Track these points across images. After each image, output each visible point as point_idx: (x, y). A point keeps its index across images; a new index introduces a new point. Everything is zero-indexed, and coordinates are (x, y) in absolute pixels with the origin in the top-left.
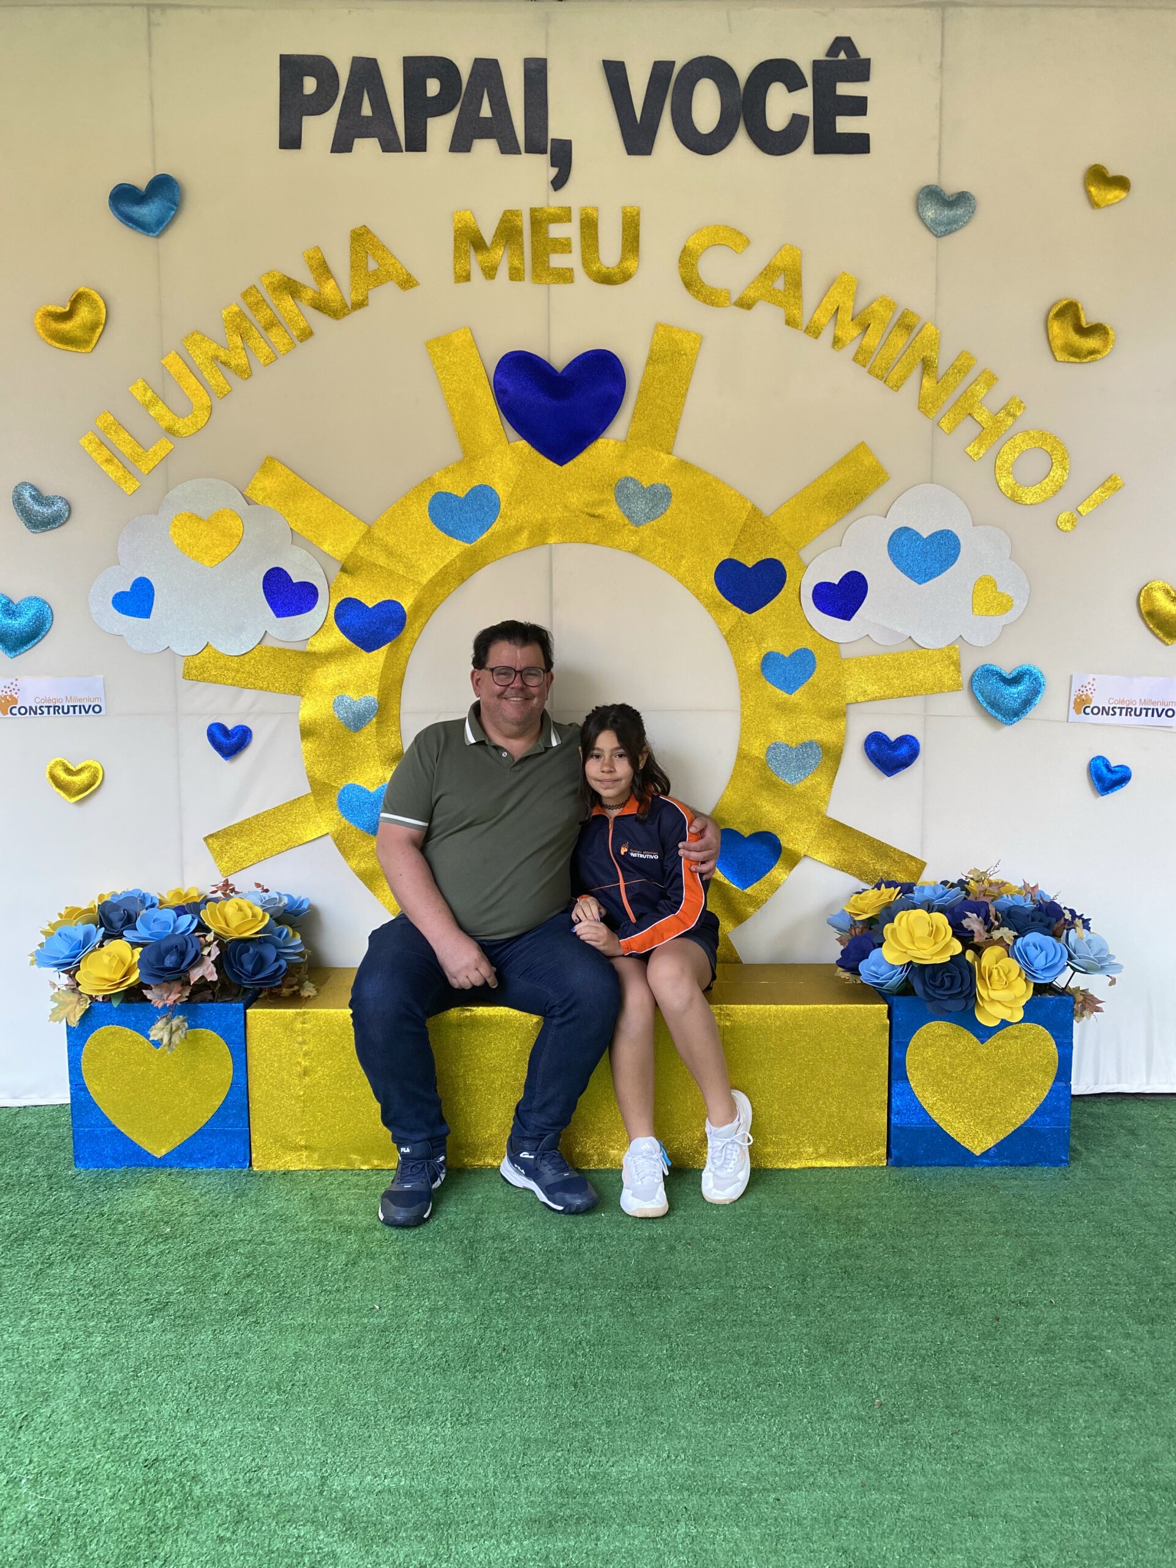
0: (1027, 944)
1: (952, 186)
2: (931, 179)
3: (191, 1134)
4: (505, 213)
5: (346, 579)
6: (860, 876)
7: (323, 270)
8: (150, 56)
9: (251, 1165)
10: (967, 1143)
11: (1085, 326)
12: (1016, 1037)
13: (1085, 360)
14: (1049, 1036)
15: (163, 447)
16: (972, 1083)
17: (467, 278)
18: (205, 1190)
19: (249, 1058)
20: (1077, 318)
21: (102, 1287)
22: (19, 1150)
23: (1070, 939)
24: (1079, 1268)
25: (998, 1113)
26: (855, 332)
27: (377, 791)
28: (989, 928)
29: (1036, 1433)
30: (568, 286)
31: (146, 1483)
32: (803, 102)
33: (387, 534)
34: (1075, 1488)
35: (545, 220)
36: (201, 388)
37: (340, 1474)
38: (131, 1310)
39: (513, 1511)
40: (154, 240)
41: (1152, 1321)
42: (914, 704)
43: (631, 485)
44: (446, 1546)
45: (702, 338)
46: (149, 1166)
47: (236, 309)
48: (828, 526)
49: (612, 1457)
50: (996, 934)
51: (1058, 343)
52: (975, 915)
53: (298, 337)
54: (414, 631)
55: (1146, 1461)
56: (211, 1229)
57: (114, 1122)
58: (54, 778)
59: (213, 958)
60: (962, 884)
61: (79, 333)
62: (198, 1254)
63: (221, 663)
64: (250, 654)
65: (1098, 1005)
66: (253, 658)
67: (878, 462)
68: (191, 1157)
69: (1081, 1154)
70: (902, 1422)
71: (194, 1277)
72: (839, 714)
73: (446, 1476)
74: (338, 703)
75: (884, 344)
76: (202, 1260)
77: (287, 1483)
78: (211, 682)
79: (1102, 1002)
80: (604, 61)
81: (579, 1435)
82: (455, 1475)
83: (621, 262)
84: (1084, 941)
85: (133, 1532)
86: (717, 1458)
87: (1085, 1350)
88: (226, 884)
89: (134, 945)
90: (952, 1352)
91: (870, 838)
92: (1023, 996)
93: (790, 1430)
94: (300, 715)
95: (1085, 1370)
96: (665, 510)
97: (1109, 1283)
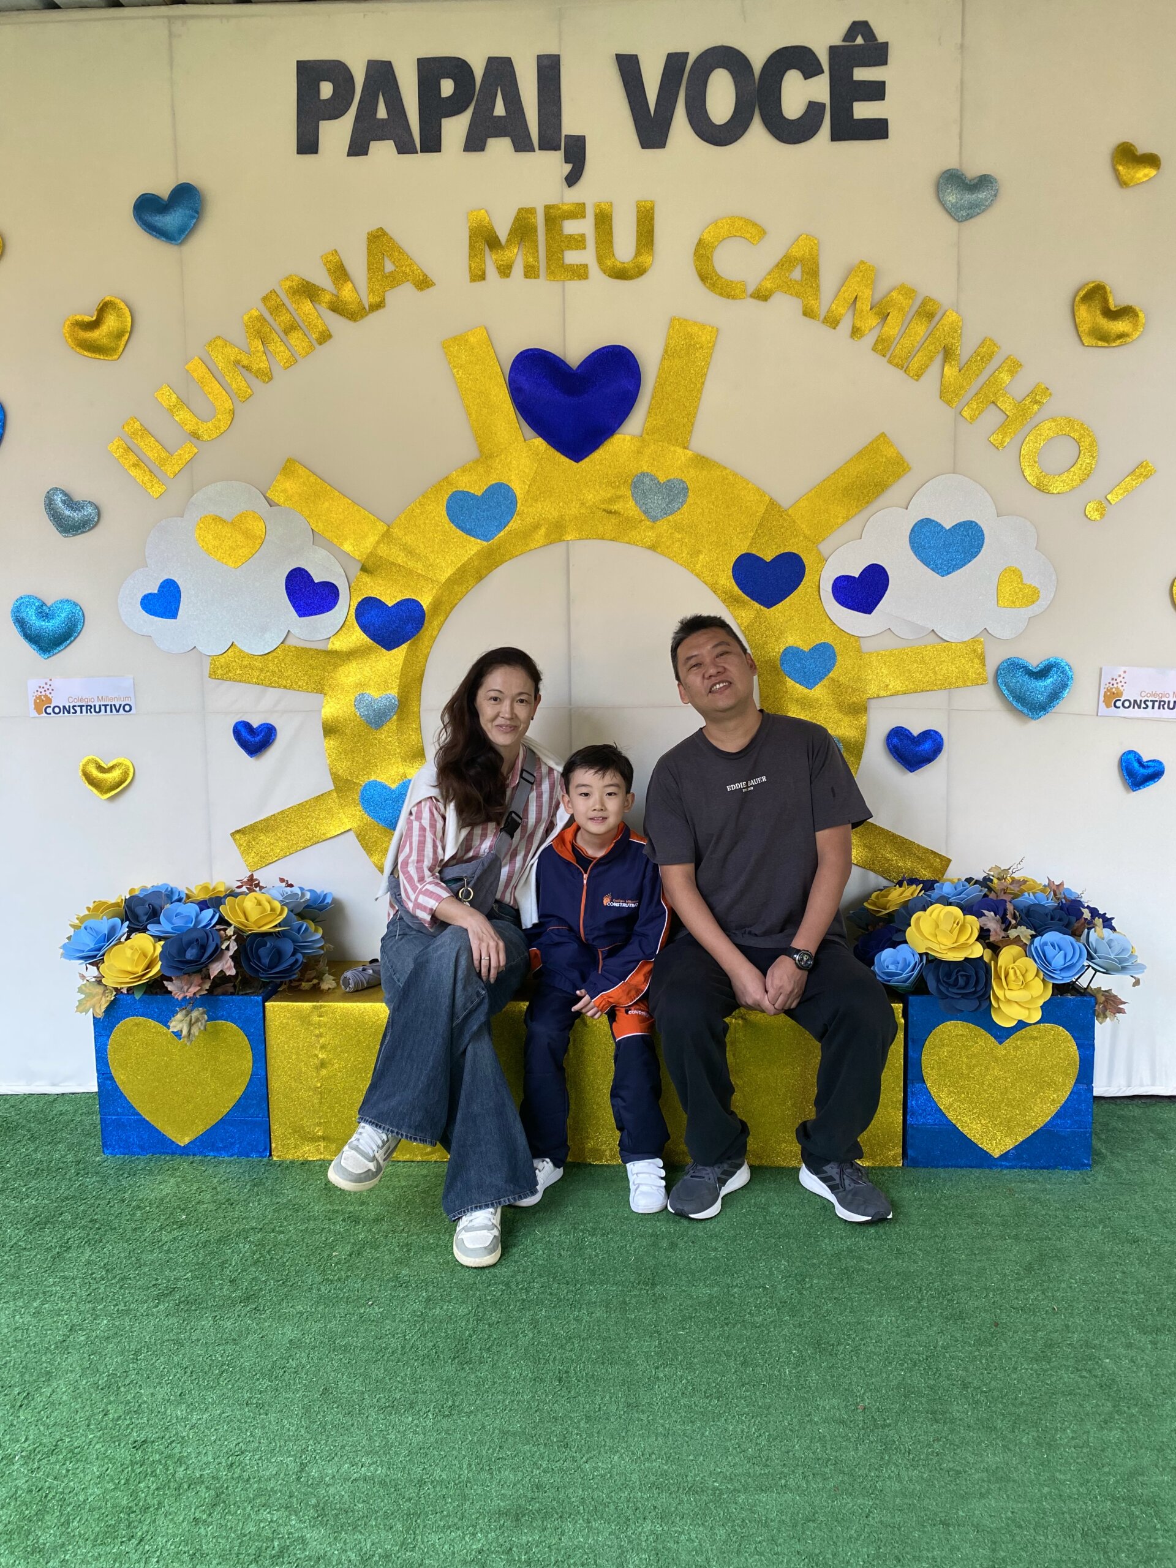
0: (1045, 944)
1: (973, 170)
2: (952, 163)
3: (213, 1123)
4: (521, 210)
5: (366, 578)
6: (884, 873)
7: (340, 273)
8: (172, 69)
9: (271, 1155)
10: (985, 1145)
11: (1112, 308)
12: (1036, 1038)
13: (1114, 345)
14: (1070, 1037)
15: (187, 451)
16: (990, 1085)
17: (484, 279)
18: (224, 1178)
19: (268, 1050)
20: (1105, 300)
21: (114, 1271)
22: (52, 1136)
23: (1091, 939)
24: (1087, 1275)
25: (1017, 1114)
26: (873, 321)
27: (398, 788)
28: (1007, 927)
29: (1021, 1443)
30: (584, 282)
31: (132, 1463)
32: (819, 89)
33: (405, 534)
34: (1054, 1500)
35: (560, 217)
36: (224, 393)
37: (319, 1461)
38: (139, 1295)
39: (483, 1503)
40: (176, 248)
41: (1158, 1331)
42: (938, 698)
43: (647, 480)
44: (413, 1536)
45: (718, 330)
46: (173, 1154)
47: (255, 313)
48: (847, 519)
49: (587, 1453)
50: (1013, 933)
51: (1084, 328)
52: (992, 913)
53: (317, 340)
54: (433, 629)
55: (1132, 1474)
56: (225, 1217)
57: (139, 1110)
58: (87, 776)
59: (231, 953)
60: (986, 882)
61: (105, 341)
62: (209, 1241)
63: (245, 663)
64: (274, 654)
65: (1121, 1006)
66: (277, 657)
67: (898, 453)
68: (213, 1146)
69: (1104, 1158)
70: (884, 1426)
71: (202, 1264)
72: (858, 709)
73: (422, 1467)
74: (359, 701)
75: (903, 334)
76: (213, 1247)
77: (267, 1468)
78: (236, 681)
79: (1124, 1003)
80: (617, 56)
81: (558, 1429)
82: (431, 1466)
83: (636, 256)
84: (1106, 940)
85: (114, 1511)
86: (691, 1457)
87: (1083, 1359)
88: (251, 879)
89: (160, 939)
90: (945, 1357)
91: (893, 835)
92: (1040, 997)
93: (769, 1431)
94: (323, 711)
95: (1080, 1380)
96: (682, 504)
97: (1117, 1291)
